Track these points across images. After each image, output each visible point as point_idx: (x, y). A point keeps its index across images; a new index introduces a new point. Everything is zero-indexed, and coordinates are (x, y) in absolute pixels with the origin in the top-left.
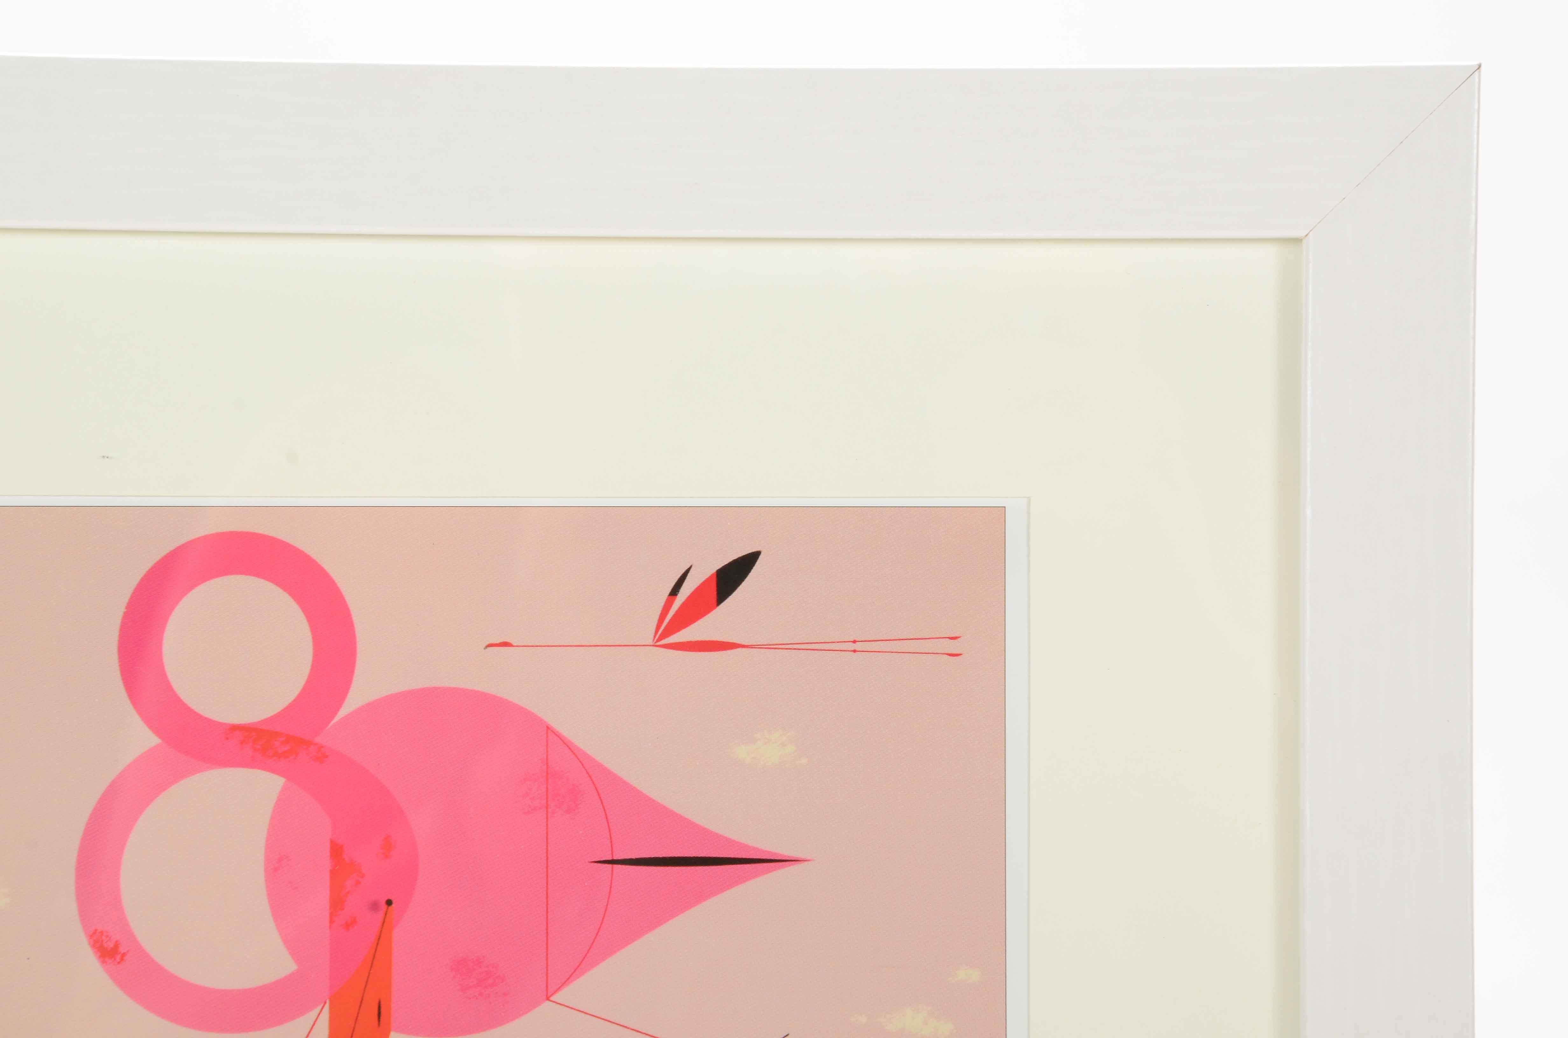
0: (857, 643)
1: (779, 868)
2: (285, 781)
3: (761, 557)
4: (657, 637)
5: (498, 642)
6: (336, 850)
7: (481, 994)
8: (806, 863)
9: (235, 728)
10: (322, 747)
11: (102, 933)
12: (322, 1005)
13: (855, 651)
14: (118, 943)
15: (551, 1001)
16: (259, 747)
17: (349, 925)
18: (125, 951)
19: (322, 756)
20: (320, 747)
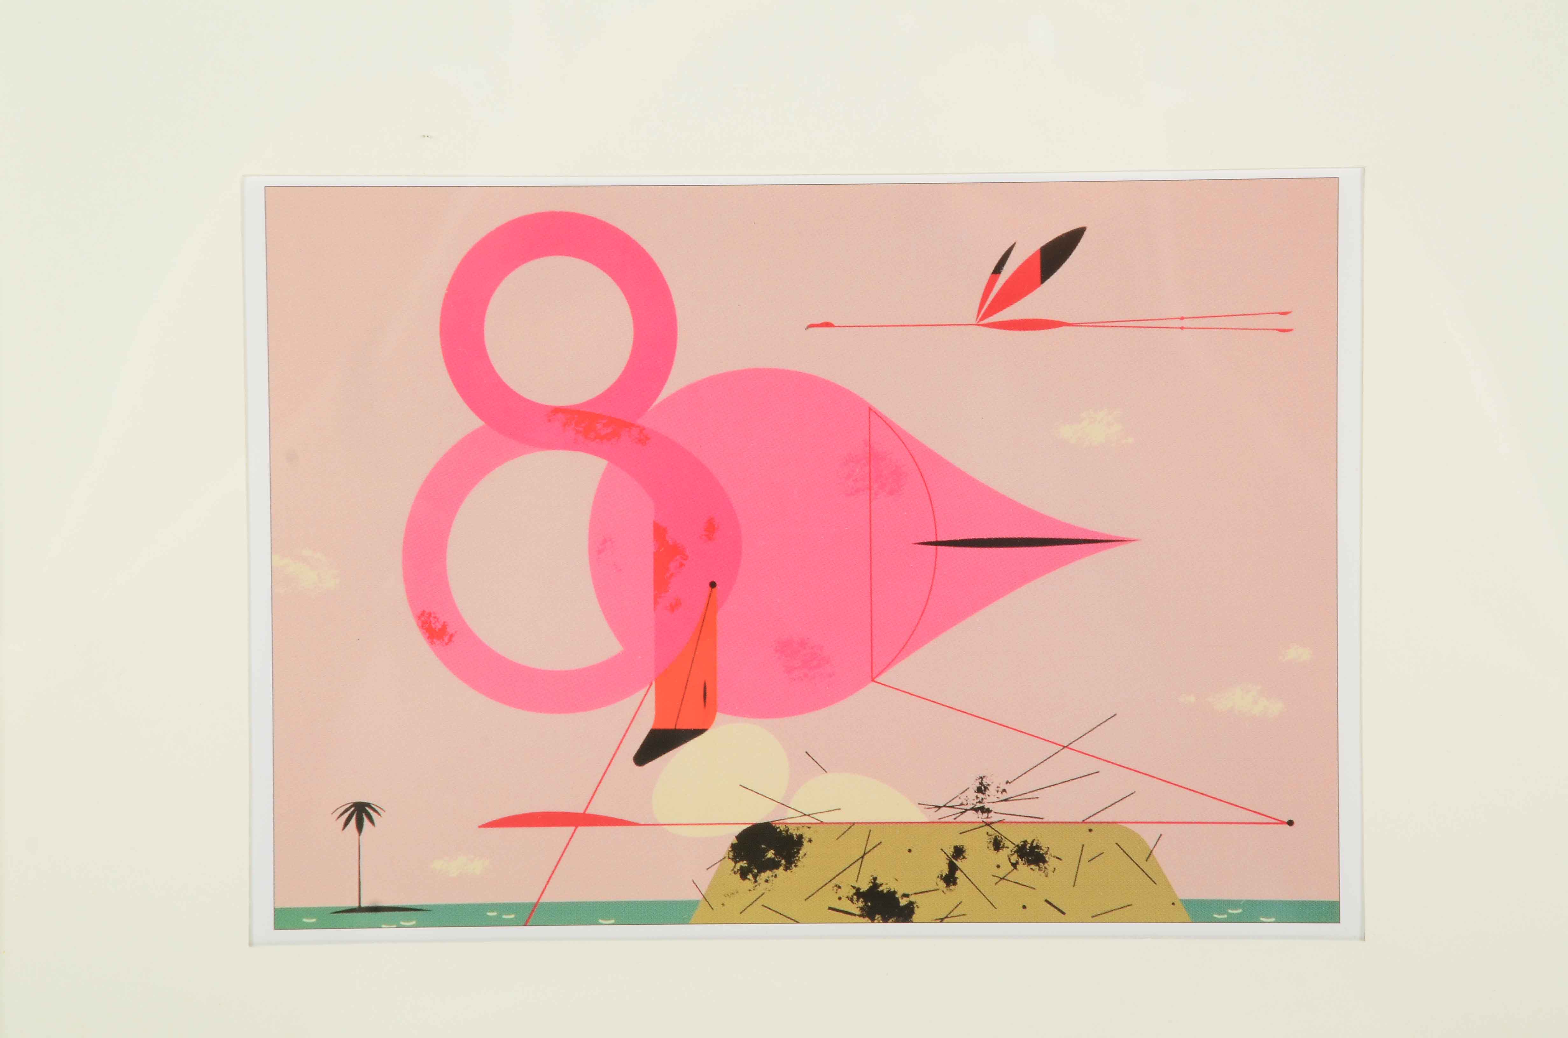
0: (1185, 320)
1: (1105, 548)
2: (608, 464)
3: (1086, 233)
4: (980, 316)
5: (820, 322)
6: (659, 532)
7: (806, 675)
8: (1132, 543)
9: (557, 410)
10: (644, 429)
11: (430, 614)
12: (647, 688)
13: (1182, 328)
14: (446, 624)
15: (876, 682)
16: (581, 429)
17: (674, 606)
18: (453, 632)
19: (644, 437)
20: (642, 429)
